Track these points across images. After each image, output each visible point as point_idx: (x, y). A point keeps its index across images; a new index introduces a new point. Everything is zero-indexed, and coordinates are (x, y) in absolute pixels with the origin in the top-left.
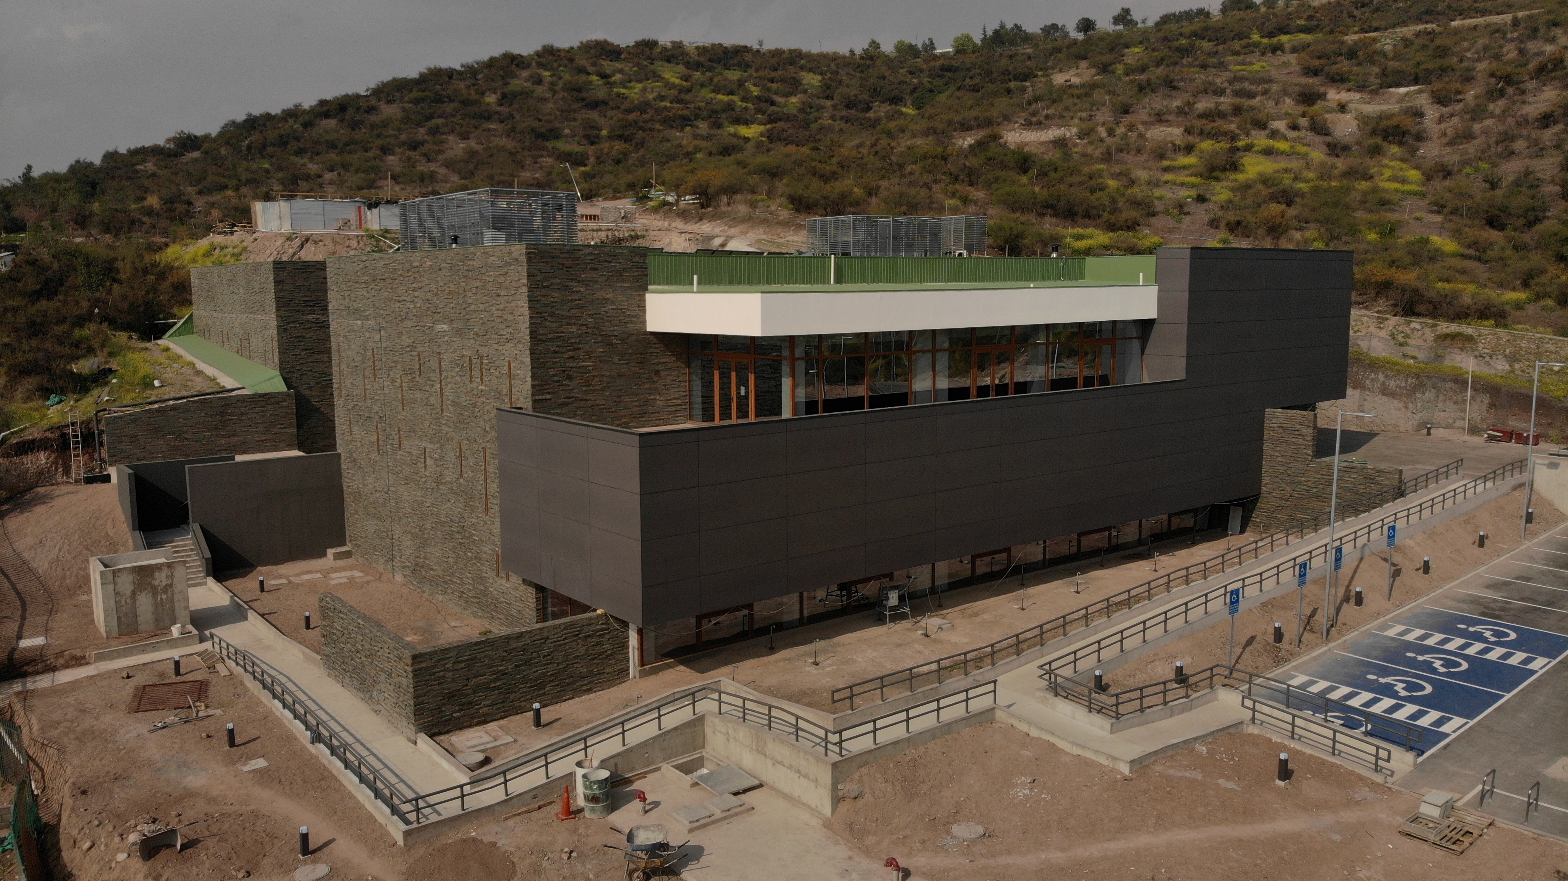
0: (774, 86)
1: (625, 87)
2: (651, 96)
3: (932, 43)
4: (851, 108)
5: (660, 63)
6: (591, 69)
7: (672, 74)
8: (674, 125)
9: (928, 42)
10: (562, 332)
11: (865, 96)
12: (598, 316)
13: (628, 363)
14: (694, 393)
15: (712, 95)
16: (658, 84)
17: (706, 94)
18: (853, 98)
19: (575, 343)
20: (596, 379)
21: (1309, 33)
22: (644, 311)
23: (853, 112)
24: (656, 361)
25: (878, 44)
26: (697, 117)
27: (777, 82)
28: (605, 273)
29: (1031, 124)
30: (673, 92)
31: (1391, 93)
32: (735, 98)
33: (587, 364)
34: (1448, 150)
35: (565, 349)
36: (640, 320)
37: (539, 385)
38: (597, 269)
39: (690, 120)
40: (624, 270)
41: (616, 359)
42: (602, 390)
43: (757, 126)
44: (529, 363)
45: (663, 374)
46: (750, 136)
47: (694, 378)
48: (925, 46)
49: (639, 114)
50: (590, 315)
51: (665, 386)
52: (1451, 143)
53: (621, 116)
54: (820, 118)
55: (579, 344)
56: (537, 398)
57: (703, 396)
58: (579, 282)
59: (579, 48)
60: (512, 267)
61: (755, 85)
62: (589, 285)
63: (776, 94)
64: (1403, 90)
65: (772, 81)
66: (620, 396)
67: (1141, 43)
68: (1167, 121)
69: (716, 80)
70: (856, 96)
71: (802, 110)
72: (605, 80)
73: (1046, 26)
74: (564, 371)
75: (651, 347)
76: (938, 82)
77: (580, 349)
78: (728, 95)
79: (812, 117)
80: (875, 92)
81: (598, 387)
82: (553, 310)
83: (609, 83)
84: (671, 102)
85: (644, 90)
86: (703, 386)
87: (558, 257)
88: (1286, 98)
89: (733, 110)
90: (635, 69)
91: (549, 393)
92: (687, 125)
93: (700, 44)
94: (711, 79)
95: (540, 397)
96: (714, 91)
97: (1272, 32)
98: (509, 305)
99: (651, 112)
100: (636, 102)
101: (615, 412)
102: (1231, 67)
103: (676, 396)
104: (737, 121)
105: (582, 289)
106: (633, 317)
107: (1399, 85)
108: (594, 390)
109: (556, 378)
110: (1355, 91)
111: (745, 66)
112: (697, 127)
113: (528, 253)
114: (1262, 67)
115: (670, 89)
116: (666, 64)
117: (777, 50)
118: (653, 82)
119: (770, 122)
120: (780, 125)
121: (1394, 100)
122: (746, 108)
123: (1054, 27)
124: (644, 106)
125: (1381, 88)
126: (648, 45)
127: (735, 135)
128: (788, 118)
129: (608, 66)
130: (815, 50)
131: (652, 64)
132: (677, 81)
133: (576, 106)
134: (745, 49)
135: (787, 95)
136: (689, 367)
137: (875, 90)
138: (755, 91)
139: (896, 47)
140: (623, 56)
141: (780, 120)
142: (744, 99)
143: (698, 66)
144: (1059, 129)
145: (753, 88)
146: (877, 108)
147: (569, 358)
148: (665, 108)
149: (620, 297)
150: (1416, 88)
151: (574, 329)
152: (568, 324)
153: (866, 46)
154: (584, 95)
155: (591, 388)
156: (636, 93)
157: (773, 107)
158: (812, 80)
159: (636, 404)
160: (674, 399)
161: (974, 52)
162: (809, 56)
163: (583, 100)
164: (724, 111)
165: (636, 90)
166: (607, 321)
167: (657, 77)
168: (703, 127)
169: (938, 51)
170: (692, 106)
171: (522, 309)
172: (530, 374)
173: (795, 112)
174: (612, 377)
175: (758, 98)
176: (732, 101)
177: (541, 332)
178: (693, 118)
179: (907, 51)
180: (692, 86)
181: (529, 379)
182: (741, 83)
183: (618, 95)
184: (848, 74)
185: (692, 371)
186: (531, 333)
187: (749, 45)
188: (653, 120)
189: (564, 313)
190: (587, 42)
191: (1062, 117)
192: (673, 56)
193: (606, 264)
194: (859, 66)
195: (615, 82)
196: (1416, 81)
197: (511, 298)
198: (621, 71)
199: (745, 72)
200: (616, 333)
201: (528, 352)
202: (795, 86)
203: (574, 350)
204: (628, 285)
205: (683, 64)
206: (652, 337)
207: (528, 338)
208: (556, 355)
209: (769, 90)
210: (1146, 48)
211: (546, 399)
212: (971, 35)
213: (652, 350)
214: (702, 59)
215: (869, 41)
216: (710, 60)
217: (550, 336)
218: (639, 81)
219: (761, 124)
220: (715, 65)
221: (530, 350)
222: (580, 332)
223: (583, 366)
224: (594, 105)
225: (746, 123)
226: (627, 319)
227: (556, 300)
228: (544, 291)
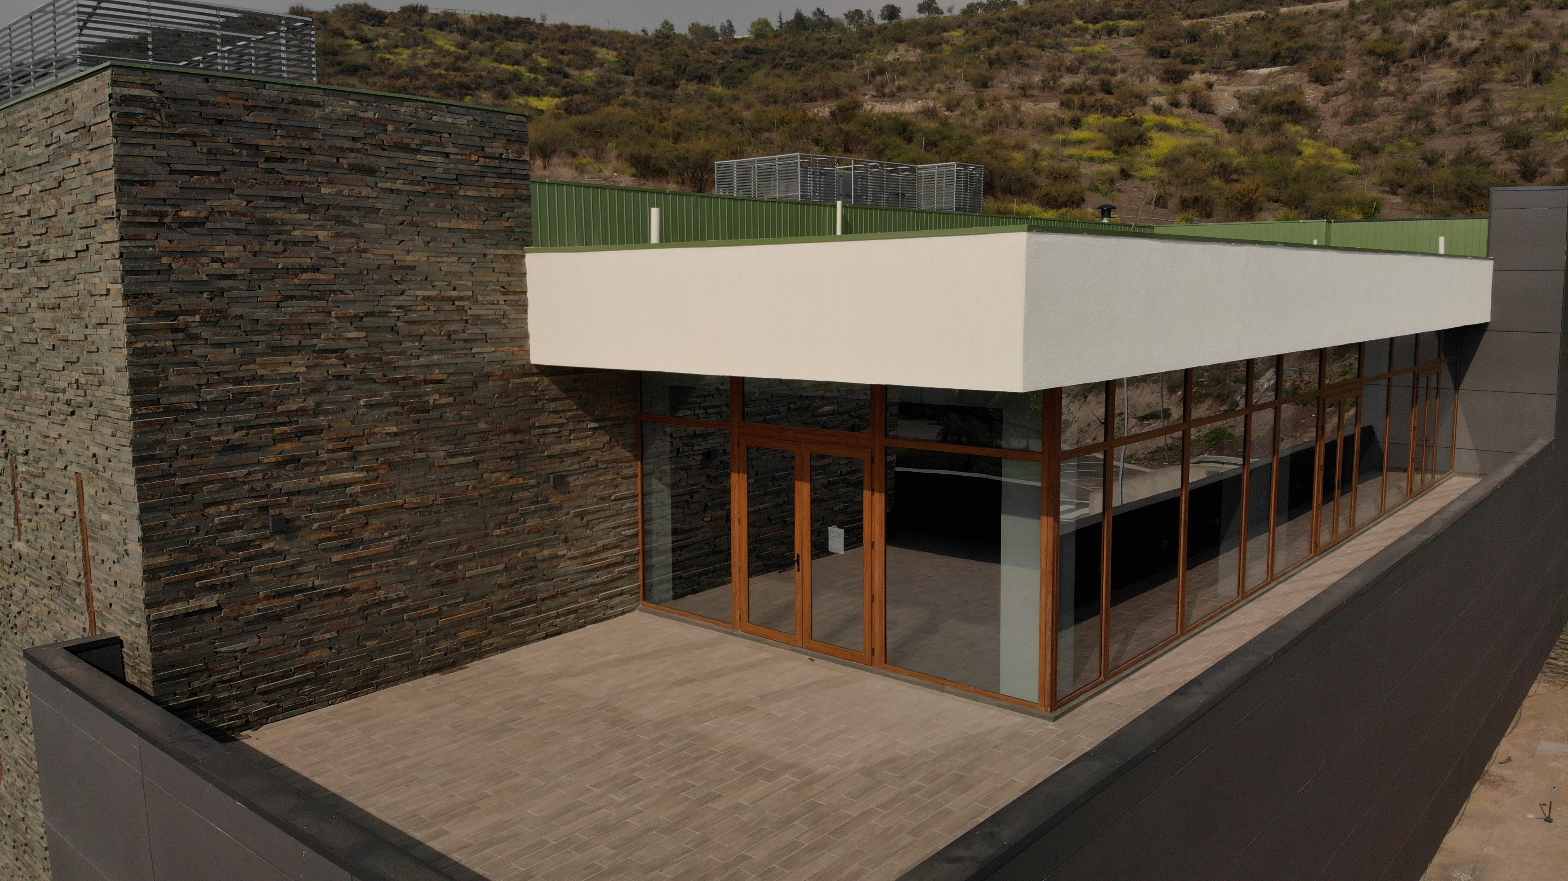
0: (565, 58)
1: (390, 53)
2: (421, 63)
3: (731, 25)
4: (656, 84)
5: (431, 30)
6: (349, 33)
7: (445, 41)
8: (452, 93)
9: (726, 24)
10: (254, 379)
11: (669, 73)
12: (380, 321)
13: (476, 463)
14: (655, 526)
15: (496, 64)
16: (430, 51)
17: (486, 63)
18: (657, 74)
19: (303, 411)
20: (375, 522)
21: (1132, 20)
22: (523, 307)
23: (659, 88)
24: (558, 448)
25: (672, 26)
26: (479, 87)
27: (569, 54)
28: (398, 185)
29: (884, 95)
30: (448, 60)
31: (1250, 74)
32: (522, 69)
33: (347, 476)
34: (1348, 130)
35: (266, 436)
36: (512, 331)
37: (171, 568)
38: (371, 171)
39: (469, 89)
40: (460, 179)
41: (439, 454)
42: (396, 553)
43: (550, 99)
44: (134, 493)
45: (576, 482)
46: (544, 108)
47: (656, 484)
48: (723, 28)
49: (408, 79)
50: (351, 319)
51: (581, 516)
52: (1350, 122)
53: (387, 82)
54: (621, 94)
55: (316, 414)
56: (166, 611)
57: (675, 532)
58: (312, 209)
59: (334, 12)
60: (75, 158)
61: (543, 56)
62: (347, 223)
63: (568, 66)
64: (1264, 71)
65: (562, 52)
66: (449, 566)
67: (959, 27)
68: (1032, 96)
69: (497, 49)
70: (659, 71)
71: (599, 84)
72: (366, 45)
73: (850, 12)
74: (264, 509)
75: (541, 411)
76: (744, 63)
77: (315, 431)
78: (513, 65)
79: (612, 91)
80: (680, 71)
81: (384, 547)
82: (218, 303)
83: (370, 48)
84: (447, 70)
85: (414, 55)
86: (674, 506)
87: (237, 121)
88: (1151, 77)
89: (520, 80)
90: (402, 34)
91: (212, 588)
92: (467, 95)
93: (477, 13)
94: (492, 48)
95: (180, 607)
96: (496, 60)
97: (1095, 18)
98: (70, 290)
99: (422, 80)
100: (404, 68)
101: (439, 614)
102: (1070, 48)
103: (611, 540)
104: (526, 92)
105: (322, 234)
106: (490, 322)
107: (1255, 67)
108: (371, 558)
109: (237, 536)
110: (1210, 73)
111: (532, 38)
112: (480, 98)
113: (118, 102)
114: (1102, 48)
115: (444, 56)
116: (438, 32)
117: (562, 24)
118: (425, 48)
119: (565, 94)
120: (578, 98)
121: (1256, 81)
122: (536, 79)
123: (858, 12)
124: (414, 73)
125: (1238, 69)
126: (416, 12)
127: (526, 106)
128: (585, 91)
129: (368, 30)
130: (604, 27)
131: (421, 30)
132: (452, 49)
133: (330, 71)
134: (527, 22)
135: (582, 68)
136: (641, 456)
137: (679, 66)
138: (544, 62)
139: (690, 29)
140: (387, 21)
141: (577, 93)
142: (532, 70)
143: (475, 34)
144: (916, 102)
145: (540, 60)
146: (684, 86)
147: (279, 464)
148: (440, 75)
149: (449, 264)
150: (1278, 68)
151: (299, 364)
152: (276, 350)
153: (659, 27)
154: (340, 58)
155: (360, 552)
156: (403, 60)
157: (566, 80)
158: (607, 55)
159: (501, 579)
160: (605, 548)
161: (776, 37)
162: (598, 33)
163: (339, 64)
164: (510, 81)
165: (404, 57)
166: (410, 336)
167: (428, 43)
168: (486, 98)
169: (737, 36)
170: (472, 74)
171: (105, 303)
172: (136, 532)
173: (593, 85)
174: (426, 508)
175: (548, 69)
176: (518, 70)
177: (175, 380)
178: (473, 86)
179: (703, 33)
180: (470, 53)
181: (135, 548)
182: (527, 55)
183: (383, 60)
184: (646, 51)
185: (648, 468)
186: (136, 385)
187: (532, 18)
188: (427, 88)
189: (261, 314)
190: (344, 6)
191: (915, 89)
192: (446, 24)
193: (403, 157)
194: (656, 44)
195: (378, 47)
196: (1273, 62)
197: (74, 266)
198: (385, 36)
199: (530, 43)
200: (437, 374)
201: (127, 454)
202: (589, 62)
203: (299, 434)
204: (474, 225)
205: (458, 32)
206: (546, 381)
207: (125, 402)
208: (233, 458)
209: (559, 61)
210: (967, 32)
211: (202, 612)
212: (770, 20)
213: (545, 419)
214: (480, 27)
215: (662, 21)
216: (489, 29)
217: (211, 394)
218: (408, 47)
219: (554, 96)
220: (495, 35)
221: (135, 445)
222: (317, 375)
223: (332, 486)
224: (353, 70)
225: (538, 94)
226: (473, 330)
227: (229, 268)
228: (184, 240)
